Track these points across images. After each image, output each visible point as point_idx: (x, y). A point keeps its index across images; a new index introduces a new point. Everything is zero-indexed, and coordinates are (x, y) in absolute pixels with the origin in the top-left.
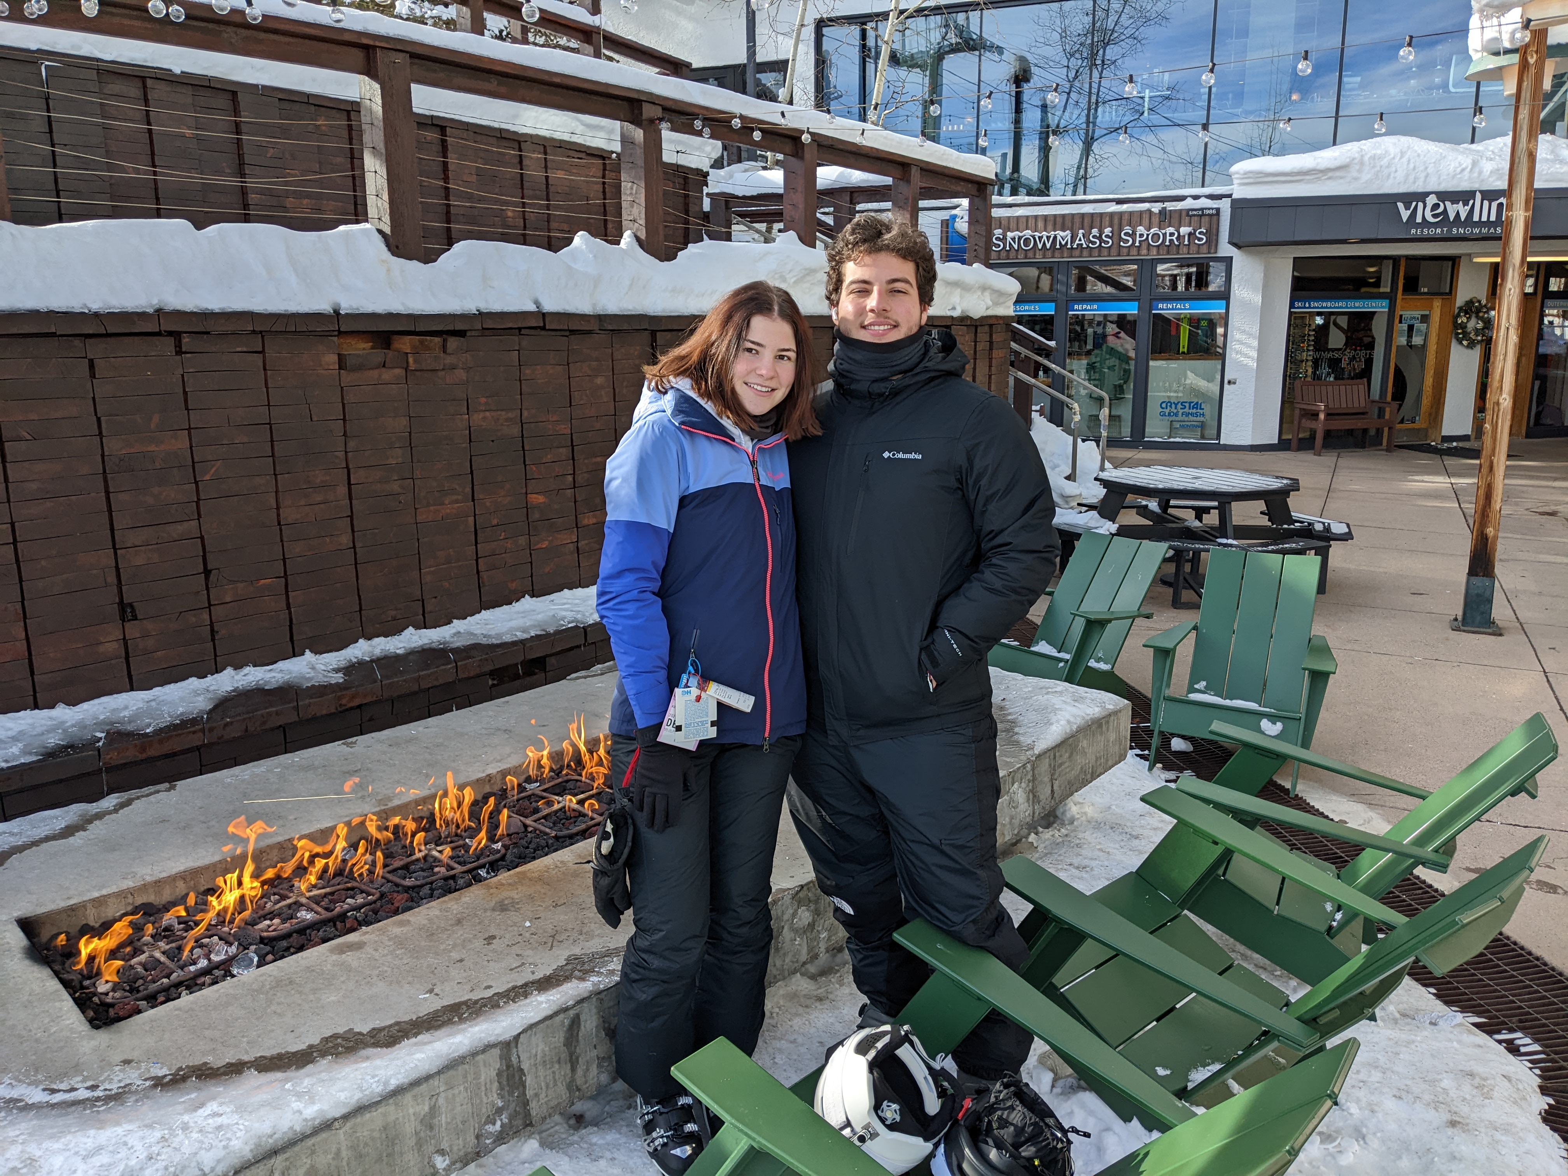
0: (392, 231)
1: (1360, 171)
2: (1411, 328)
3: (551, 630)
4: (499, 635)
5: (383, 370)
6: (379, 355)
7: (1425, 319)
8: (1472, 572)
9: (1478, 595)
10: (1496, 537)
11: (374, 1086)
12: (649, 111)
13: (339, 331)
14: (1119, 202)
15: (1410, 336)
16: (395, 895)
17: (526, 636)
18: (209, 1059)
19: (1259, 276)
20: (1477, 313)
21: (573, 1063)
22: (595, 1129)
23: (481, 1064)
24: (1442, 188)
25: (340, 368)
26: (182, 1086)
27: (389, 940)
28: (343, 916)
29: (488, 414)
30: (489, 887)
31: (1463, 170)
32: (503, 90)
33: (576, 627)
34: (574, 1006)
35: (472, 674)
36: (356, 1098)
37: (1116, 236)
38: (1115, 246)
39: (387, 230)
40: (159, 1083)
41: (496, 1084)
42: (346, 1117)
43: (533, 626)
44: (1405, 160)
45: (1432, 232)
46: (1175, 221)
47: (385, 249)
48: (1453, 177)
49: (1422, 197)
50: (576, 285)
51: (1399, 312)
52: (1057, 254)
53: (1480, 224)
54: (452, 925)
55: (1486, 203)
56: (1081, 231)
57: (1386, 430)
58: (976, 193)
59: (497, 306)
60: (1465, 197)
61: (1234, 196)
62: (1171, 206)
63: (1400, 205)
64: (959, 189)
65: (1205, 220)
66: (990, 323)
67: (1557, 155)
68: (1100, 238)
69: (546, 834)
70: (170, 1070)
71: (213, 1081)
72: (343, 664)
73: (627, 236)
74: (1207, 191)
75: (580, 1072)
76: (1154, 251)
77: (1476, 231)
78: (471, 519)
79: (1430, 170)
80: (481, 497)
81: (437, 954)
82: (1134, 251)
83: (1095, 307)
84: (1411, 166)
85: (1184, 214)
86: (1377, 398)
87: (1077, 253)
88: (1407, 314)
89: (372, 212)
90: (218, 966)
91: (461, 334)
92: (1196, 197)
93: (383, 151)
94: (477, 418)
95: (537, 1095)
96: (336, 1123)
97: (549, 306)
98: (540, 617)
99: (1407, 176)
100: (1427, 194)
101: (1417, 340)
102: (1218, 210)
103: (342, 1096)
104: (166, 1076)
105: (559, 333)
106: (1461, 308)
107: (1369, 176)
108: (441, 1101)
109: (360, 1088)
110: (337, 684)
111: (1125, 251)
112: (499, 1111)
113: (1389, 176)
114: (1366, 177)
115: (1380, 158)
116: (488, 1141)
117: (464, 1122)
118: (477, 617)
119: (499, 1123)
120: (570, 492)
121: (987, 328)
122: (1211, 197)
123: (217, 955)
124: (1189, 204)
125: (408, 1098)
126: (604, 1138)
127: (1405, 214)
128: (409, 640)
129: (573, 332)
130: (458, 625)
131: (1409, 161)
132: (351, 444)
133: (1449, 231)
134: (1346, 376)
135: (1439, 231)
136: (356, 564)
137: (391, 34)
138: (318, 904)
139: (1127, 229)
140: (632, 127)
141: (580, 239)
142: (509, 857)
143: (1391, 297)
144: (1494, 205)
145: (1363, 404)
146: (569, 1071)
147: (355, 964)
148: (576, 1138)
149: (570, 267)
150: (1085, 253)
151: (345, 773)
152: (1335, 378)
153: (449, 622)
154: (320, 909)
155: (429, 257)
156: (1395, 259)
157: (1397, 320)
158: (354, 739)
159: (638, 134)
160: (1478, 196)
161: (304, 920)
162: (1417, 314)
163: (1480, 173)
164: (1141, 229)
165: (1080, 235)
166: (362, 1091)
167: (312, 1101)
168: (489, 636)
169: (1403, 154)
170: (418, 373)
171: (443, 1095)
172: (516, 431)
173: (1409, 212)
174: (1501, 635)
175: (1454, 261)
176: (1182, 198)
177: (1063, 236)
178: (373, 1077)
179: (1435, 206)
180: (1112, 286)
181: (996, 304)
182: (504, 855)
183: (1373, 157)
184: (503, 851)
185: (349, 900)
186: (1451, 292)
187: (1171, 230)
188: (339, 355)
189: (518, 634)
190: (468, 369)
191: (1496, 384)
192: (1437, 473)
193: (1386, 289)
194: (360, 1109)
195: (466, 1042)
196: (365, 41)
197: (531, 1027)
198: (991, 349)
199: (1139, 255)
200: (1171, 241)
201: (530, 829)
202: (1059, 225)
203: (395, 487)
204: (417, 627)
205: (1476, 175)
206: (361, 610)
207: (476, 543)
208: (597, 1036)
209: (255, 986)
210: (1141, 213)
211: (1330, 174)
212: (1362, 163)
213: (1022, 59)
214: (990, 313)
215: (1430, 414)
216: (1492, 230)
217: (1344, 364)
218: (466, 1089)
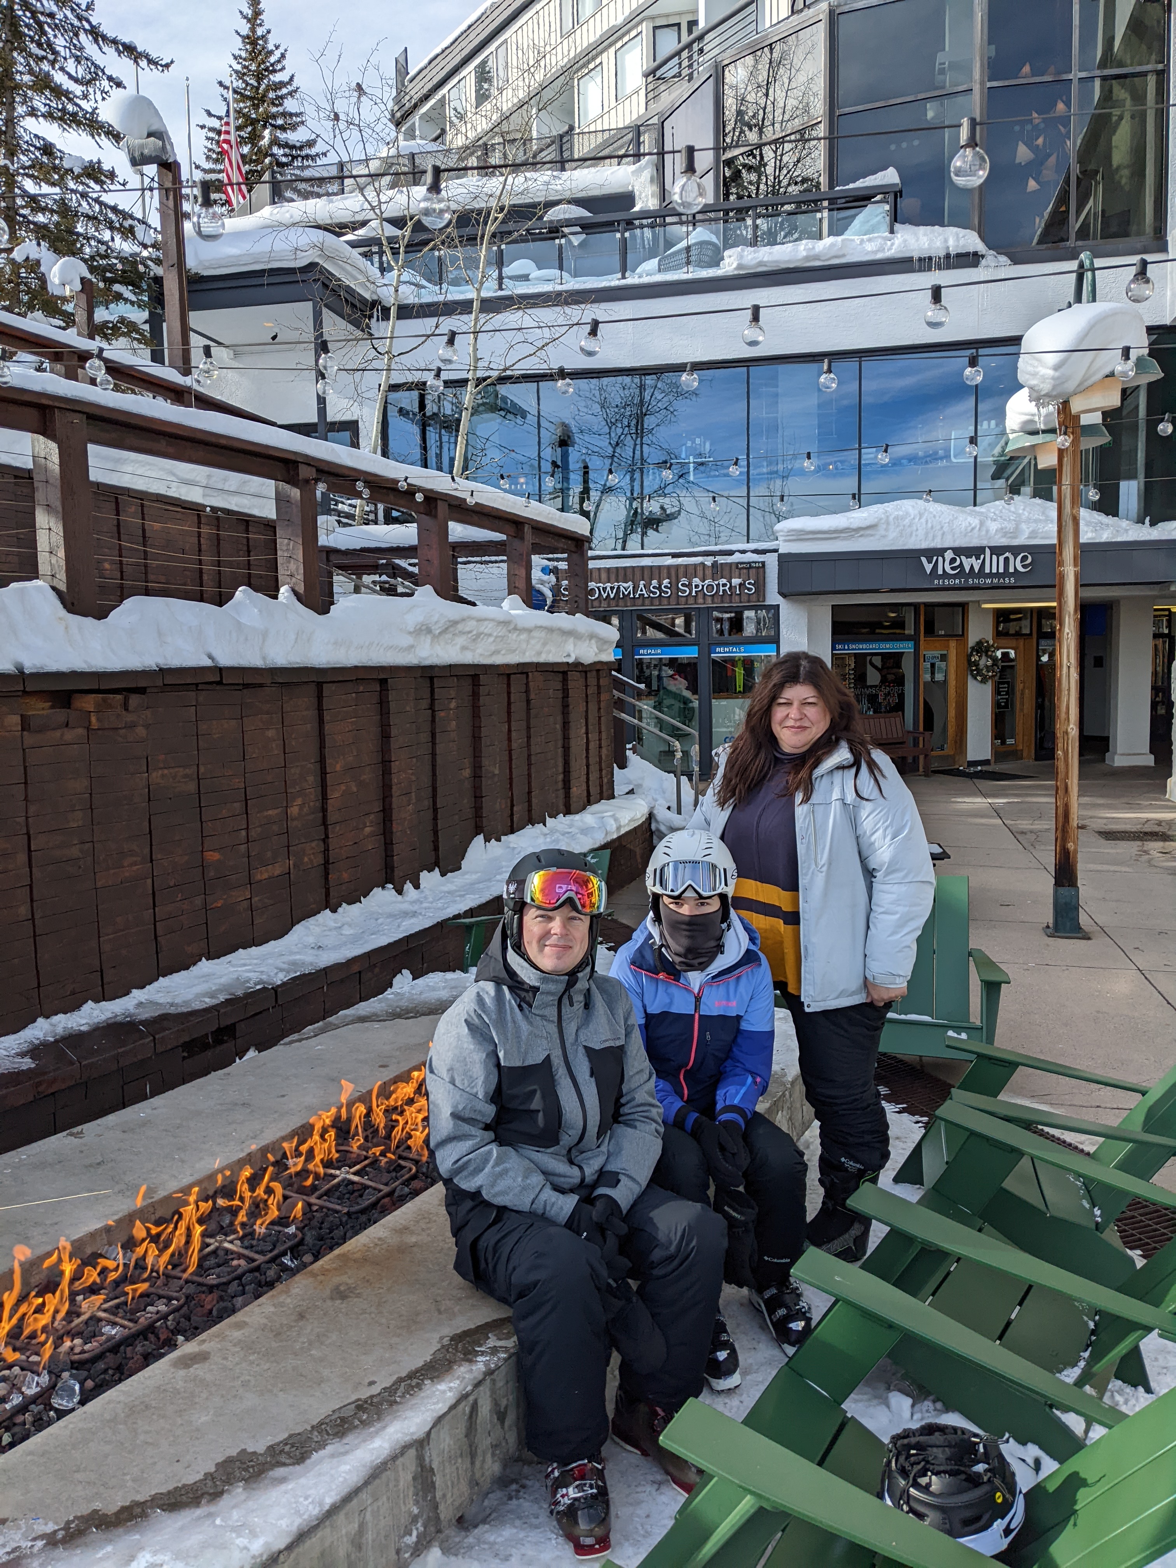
0: (68, 588)
1: (886, 530)
2: (933, 665)
3: (240, 993)
4: (186, 1003)
5: (66, 730)
6: (61, 715)
7: (944, 658)
8: (1058, 883)
9: (1066, 904)
10: (1076, 851)
11: (311, 1507)
12: (305, 472)
13: (25, 692)
14: (675, 555)
15: (933, 673)
16: (203, 1296)
17: (215, 1002)
18: (97, 1505)
19: (804, 621)
20: (987, 652)
21: (473, 1456)
22: (487, 1526)
23: (400, 1468)
24: (957, 544)
25: (23, 730)
26: (80, 1541)
27: (235, 1345)
28: (150, 1328)
29: (166, 771)
30: (314, 1275)
31: (973, 529)
32: (171, 450)
33: (264, 988)
34: (473, 1391)
35: (169, 1047)
36: (296, 1524)
37: (674, 586)
38: (674, 596)
39: (63, 587)
40: (52, 1541)
41: (412, 1489)
42: (289, 1548)
43: (219, 991)
44: (923, 520)
45: (952, 582)
46: (726, 572)
47: (61, 606)
48: (965, 535)
49: (941, 552)
50: (246, 639)
51: (923, 652)
52: (621, 603)
53: (991, 575)
54: (296, 1321)
55: (994, 557)
56: (642, 582)
57: (922, 758)
58: (573, 549)
59: (175, 662)
60: (976, 552)
61: (780, 551)
62: (721, 559)
63: (924, 559)
64: (561, 545)
65: (753, 572)
66: (598, 668)
67: (1047, 516)
68: (659, 588)
69: (337, 1212)
70: (56, 1523)
71: (121, 1530)
72: (25, 1047)
73: (284, 590)
74: (752, 546)
75: (478, 1464)
76: (709, 600)
77: (989, 581)
78: (149, 881)
79: (946, 529)
80: (159, 857)
81: (296, 1354)
82: (691, 601)
83: (659, 651)
84: (930, 525)
85: (734, 567)
86: (911, 729)
87: (640, 602)
88: (929, 654)
89: (44, 567)
90: (34, 1400)
91: (141, 691)
92: (743, 552)
93: (60, 509)
94: (155, 776)
95: (444, 1496)
96: (281, 1556)
97: (225, 661)
98: (223, 980)
99: (927, 534)
100: (945, 550)
101: (939, 677)
102: (763, 563)
103: (283, 1523)
104: (55, 1532)
105: (233, 687)
106: (973, 648)
107: (895, 534)
108: (368, 1516)
109: (297, 1512)
110: (30, 1069)
111: (683, 600)
112: (414, 1519)
113: (911, 535)
114: (892, 534)
115: (903, 518)
116: (407, 1555)
117: (386, 1537)
118: (156, 984)
119: (415, 1533)
120: (243, 848)
121: (594, 673)
122: (755, 551)
123: (28, 1388)
124: (737, 558)
125: (341, 1518)
126: (501, 1535)
127: (928, 567)
128: (90, 1015)
129: (246, 686)
130: (138, 995)
131: (927, 522)
132: (32, 809)
133: (966, 581)
134: (883, 709)
135: (957, 581)
136: (35, 936)
137: (69, 396)
138: (115, 1314)
139: (684, 580)
140: (287, 487)
141: (242, 593)
142: (309, 1239)
143: (915, 638)
144: (1002, 558)
145: (900, 735)
146: (469, 1466)
147: (209, 1377)
148: (471, 1540)
149: (239, 623)
150: (647, 602)
151: (86, 1167)
152: (874, 712)
153: (127, 993)
154: (126, 1323)
155: (101, 614)
156: (916, 606)
157: (922, 660)
158: (79, 1128)
159: (295, 493)
160: (988, 551)
161: (110, 1338)
162: (937, 653)
163: (987, 531)
164: (696, 581)
165: (641, 586)
166: (301, 1516)
167: (254, 1535)
168: (177, 1005)
169: (921, 515)
170: (100, 732)
171: (369, 1509)
172: (192, 787)
173: (931, 565)
174: (1089, 939)
175: (963, 606)
176: (730, 553)
177: (627, 586)
178: (306, 1498)
179: (953, 561)
180: (665, 633)
181: (601, 651)
182: (303, 1239)
183: (897, 518)
184: (300, 1235)
185: (150, 1308)
186: (963, 635)
187: (724, 581)
188: (22, 716)
189: (207, 1000)
190: (147, 726)
191: (1063, 715)
192: (973, 795)
193: (910, 631)
194: (301, 1537)
195: (386, 1445)
196: (44, 401)
197: (439, 1420)
198: (599, 693)
199: (696, 603)
200: (724, 591)
201: (315, 1208)
202: (621, 577)
203: (75, 852)
204: (97, 1001)
205: (984, 533)
206: (39, 986)
207: (154, 906)
208: (491, 1421)
209: (107, 1416)
210: (695, 566)
211: (862, 533)
212: (888, 523)
213: (565, 426)
214: (597, 659)
215: (956, 742)
216: (1002, 580)
217: (880, 700)
218: (388, 1499)
